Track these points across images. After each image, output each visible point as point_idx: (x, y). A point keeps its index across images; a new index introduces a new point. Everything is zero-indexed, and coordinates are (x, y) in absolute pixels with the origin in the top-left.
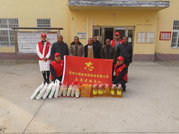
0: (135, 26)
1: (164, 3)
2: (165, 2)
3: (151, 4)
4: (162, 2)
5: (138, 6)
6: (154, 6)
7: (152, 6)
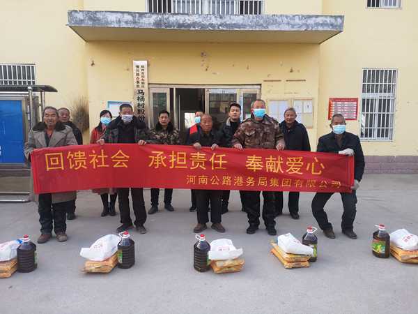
0: (260, 85)
1: (328, 20)
2: (331, 17)
4: (323, 19)
6: (304, 28)
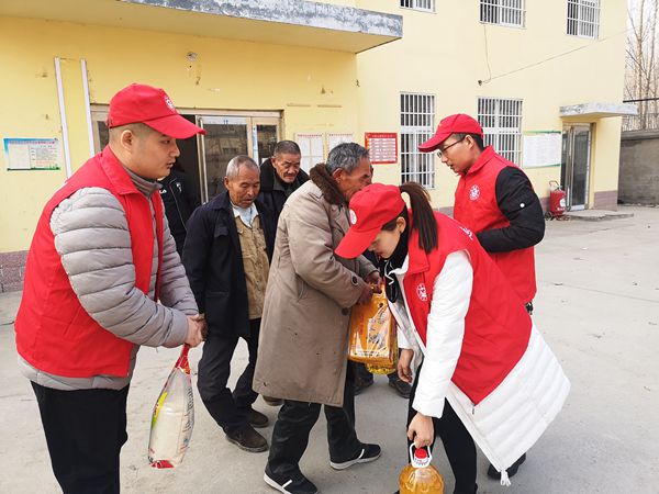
0: (281, 111)
1: (385, 19)
2: (389, 16)
3: (345, 20)
4: (380, 17)
5: (302, 21)
6: (357, 28)
7: (347, 27)
